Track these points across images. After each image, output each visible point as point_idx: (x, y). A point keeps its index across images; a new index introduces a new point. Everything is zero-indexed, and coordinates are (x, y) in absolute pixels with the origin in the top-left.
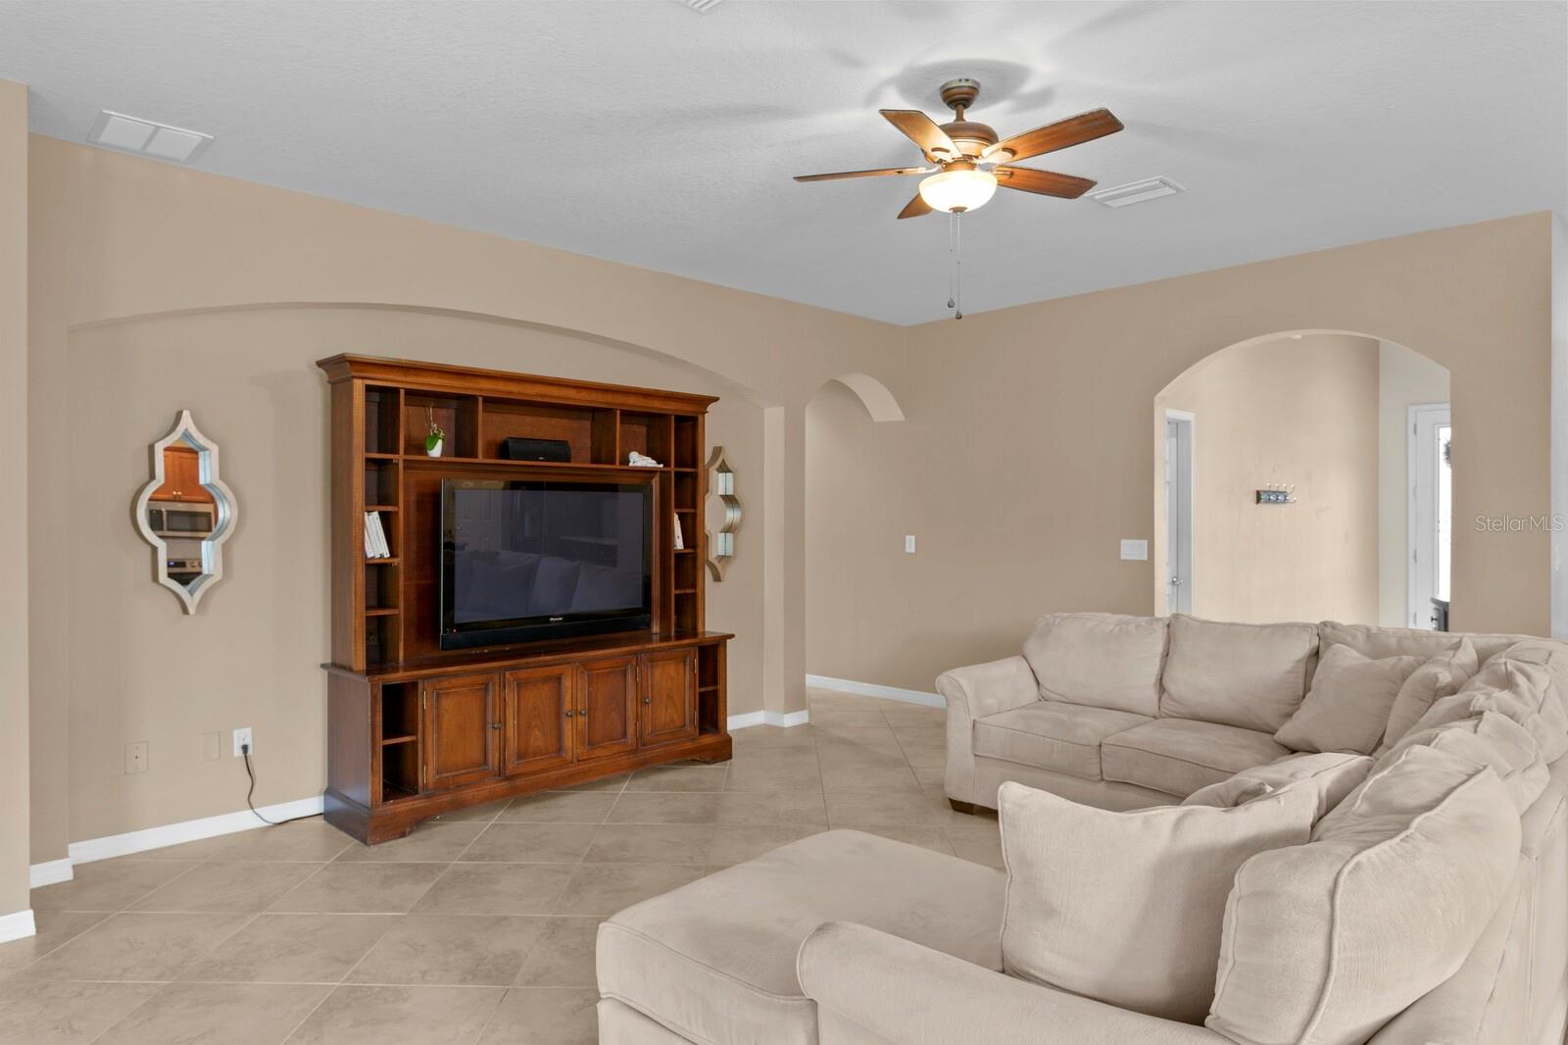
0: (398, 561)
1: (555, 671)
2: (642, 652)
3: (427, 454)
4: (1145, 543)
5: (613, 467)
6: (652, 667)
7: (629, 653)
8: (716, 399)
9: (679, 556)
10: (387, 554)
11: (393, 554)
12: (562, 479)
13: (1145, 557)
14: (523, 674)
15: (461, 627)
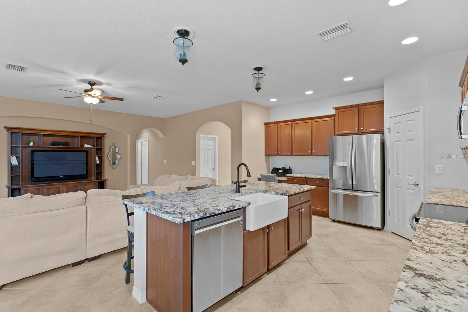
0: (20, 165)
1: (58, 186)
2: (82, 183)
3: (29, 145)
4: (195, 161)
5: (79, 147)
6: (85, 186)
7: (78, 183)
8: (106, 134)
9: (97, 165)
10: (17, 164)
11: (19, 164)
12: (65, 149)
13: (195, 164)
14: (49, 187)
15: (36, 178)
